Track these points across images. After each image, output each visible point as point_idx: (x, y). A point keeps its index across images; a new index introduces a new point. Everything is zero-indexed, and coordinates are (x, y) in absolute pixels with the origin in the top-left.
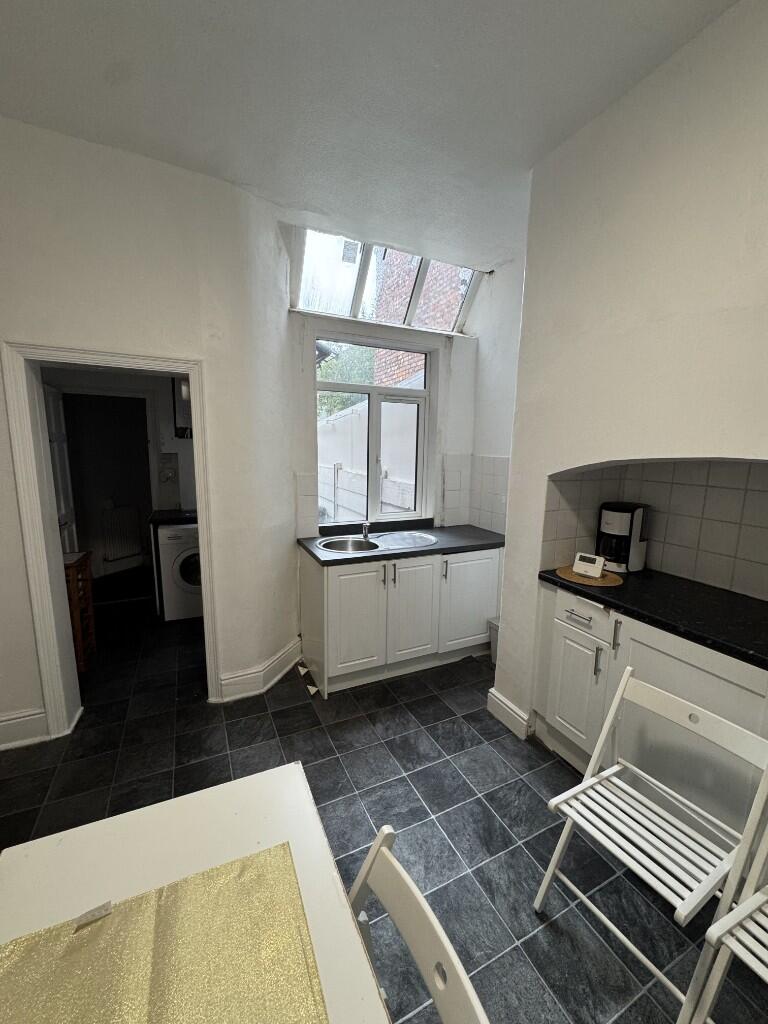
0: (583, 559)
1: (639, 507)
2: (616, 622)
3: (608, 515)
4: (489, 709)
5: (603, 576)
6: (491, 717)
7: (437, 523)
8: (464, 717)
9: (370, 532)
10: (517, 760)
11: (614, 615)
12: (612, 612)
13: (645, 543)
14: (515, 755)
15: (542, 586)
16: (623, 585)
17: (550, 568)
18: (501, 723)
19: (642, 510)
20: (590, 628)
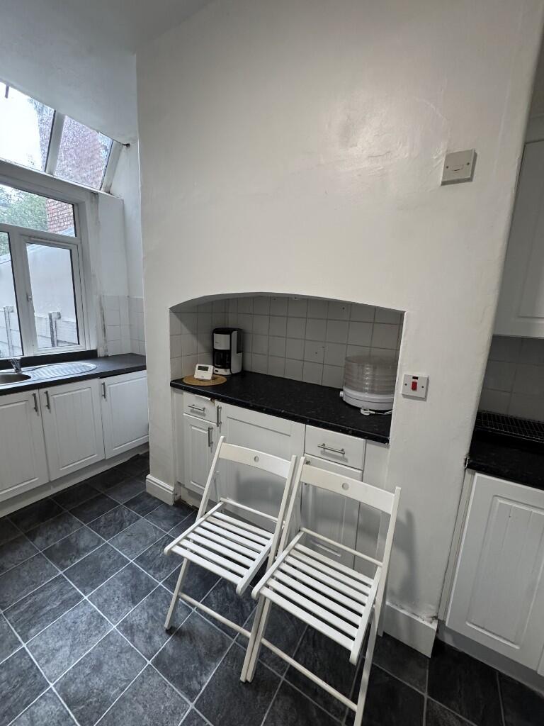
0: (200, 368)
1: (235, 330)
2: (218, 408)
3: (218, 337)
4: (148, 491)
5: (213, 378)
6: (149, 496)
7: (101, 353)
8: (125, 504)
9: (22, 366)
10: (165, 522)
11: (217, 403)
12: (216, 401)
13: (240, 354)
14: (165, 518)
15: (174, 391)
16: (226, 382)
17: (179, 378)
18: (156, 498)
19: (236, 332)
20: (204, 415)
